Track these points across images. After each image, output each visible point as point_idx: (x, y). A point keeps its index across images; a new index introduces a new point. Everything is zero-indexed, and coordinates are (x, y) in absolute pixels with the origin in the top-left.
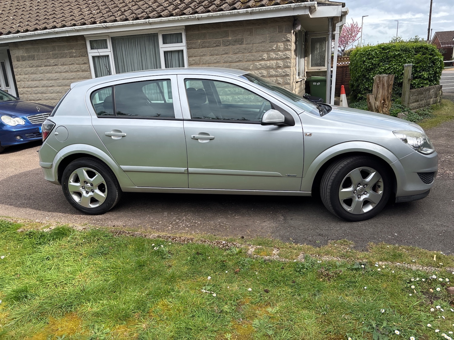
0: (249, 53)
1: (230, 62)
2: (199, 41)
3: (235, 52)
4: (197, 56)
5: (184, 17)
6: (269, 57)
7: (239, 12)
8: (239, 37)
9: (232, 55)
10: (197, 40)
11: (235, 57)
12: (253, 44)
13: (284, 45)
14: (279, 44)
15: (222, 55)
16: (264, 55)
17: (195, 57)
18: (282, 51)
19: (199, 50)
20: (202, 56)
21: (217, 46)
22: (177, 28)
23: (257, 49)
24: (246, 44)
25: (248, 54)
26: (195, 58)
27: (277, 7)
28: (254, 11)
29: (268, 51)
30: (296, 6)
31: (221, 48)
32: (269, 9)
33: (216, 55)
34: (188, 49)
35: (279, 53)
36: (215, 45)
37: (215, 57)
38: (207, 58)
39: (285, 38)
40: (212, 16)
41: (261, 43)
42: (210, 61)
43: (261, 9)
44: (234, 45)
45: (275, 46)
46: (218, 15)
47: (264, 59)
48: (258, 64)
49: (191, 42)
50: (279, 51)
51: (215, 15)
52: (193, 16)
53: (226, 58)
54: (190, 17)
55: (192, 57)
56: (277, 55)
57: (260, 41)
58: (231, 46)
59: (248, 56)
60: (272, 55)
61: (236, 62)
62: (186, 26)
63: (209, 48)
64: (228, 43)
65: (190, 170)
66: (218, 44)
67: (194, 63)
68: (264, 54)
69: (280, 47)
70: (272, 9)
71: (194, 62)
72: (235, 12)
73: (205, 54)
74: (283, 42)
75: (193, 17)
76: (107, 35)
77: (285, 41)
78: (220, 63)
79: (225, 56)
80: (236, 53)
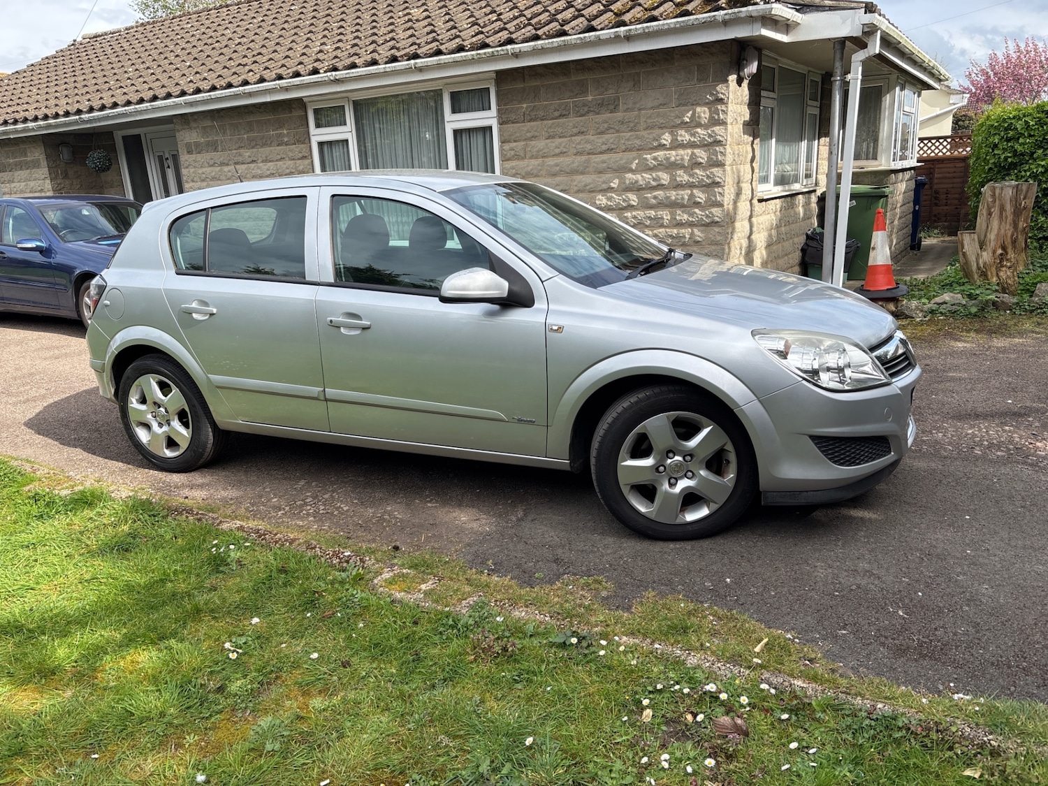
0: (631, 131)
1: (589, 154)
2: (525, 106)
3: (599, 131)
4: (519, 141)
5: (485, 54)
6: (674, 140)
7: (599, 36)
8: (610, 93)
9: (592, 138)
10: (520, 102)
11: (599, 140)
12: (640, 110)
13: (710, 111)
14: (698, 109)
15: (572, 136)
16: (663, 137)
17: (515, 141)
18: (706, 127)
19: (523, 126)
20: (531, 139)
21: (561, 116)
22: (481, 76)
23: (649, 121)
24: (625, 111)
25: (629, 134)
26: (515, 144)
27: (683, 22)
28: (633, 33)
29: (673, 127)
30: (727, 17)
31: (571, 122)
32: (666, 27)
33: (560, 137)
34: (501, 123)
35: (699, 130)
36: (557, 114)
37: (558, 141)
38: (540, 144)
39: (712, 94)
40: (543, 48)
41: (658, 107)
42: (545, 151)
43: (647, 27)
44: (598, 114)
45: (689, 114)
46: (556, 45)
47: (664, 145)
48: (649, 156)
49: (507, 109)
50: (699, 125)
51: (548, 46)
52: (503, 50)
53: (579, 143)
54: (497, 51)
55: (509, 142)
56: (693, 135)
57: (656, 103)
58: (591, 116)
59: (628, 140)
60: (681, 135)
61: (601, 153)
62: (498, 73)
63: (545, 122)
64: (586, 109)
65: (331, 392)
66: (564, 113)
67: (513, 156)
68: (664, 134)
69: (699, 117)
70: (672, 26)
71: (513, 153)
72: (590, 37)
73: (536, 134)
74: (707, 103)
75: (502, 53)
76: (345, 95)
77: (712, 102)
78: (568, 156)
79: (578, 138)
80: (602, 133)
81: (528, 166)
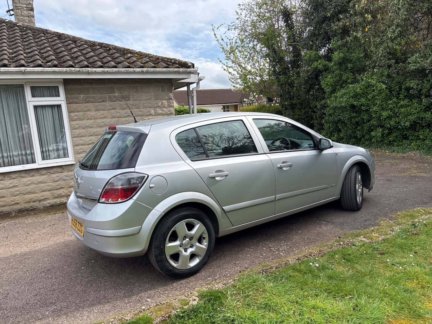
0: (137, 108)
1: (118, 117)
2: (82, 96)
3: (122, 108)
4: (80, 112)
5: (75, 70)
6: (156, 112)
7: (135, 70)
8: (125, 93)
9: (120, 111)
10: (79, 94)
11: (123, 112)
12: (140, 100)
13: (167, 102)
14: (164, 101)
15: (109, 110)
16: (151, 111)
17: (77, 112)
18: (167, 108)
19: (81, 105)
20: (86, 111)
21: (103, 101)
22: (53, 80)
23: (145, 105)
24: (133, 101)
25: (136, 110)
26: (77, 113)
27: (168, 70)
28: (149, 71)
29: (155, 107)
30: (183, 71)
31: (108, 104)
32: (162, 71)
33: (103, 110)
34: (68, 103)
35: (164, 109)
36: (100, 100)
37: (102, 112)
38: (93, 113)
39: (168, 96)
40: (107, 72)
41: (147, 100)
42: (96, 116)
43: (155, 70)
44: (121, 101)
45: (160, 103)
46: (114, 71)
47: (152, 114)
48: (146, 118)
49: (71, 97)
50: (164, 107)
51: (110, 71)
53: (113, 113)
54: (82, 70)
55: (74, 112)
56: (163, 110)
57: (147, 98)
58: (117, 102)
59: (137, 112)
60: (158, 111)
61: (124, 117)
62: (64, 79)
63: (94, 104)
64: (115, 99)
66: (105, 100)
67: (77, 119)
68: (151, 110)
69: (164, 104)
70: (164, 71)
71: (77, 117)
72: (131, 70)
73: (90, 109)
74: (166, 100)
75: (85, 71)
77: (168, 99)
78: (108, 118)
79: (113, 111)
80: (124, 109)
81: (86, 123)
